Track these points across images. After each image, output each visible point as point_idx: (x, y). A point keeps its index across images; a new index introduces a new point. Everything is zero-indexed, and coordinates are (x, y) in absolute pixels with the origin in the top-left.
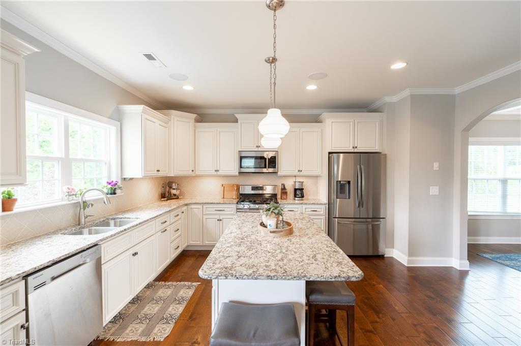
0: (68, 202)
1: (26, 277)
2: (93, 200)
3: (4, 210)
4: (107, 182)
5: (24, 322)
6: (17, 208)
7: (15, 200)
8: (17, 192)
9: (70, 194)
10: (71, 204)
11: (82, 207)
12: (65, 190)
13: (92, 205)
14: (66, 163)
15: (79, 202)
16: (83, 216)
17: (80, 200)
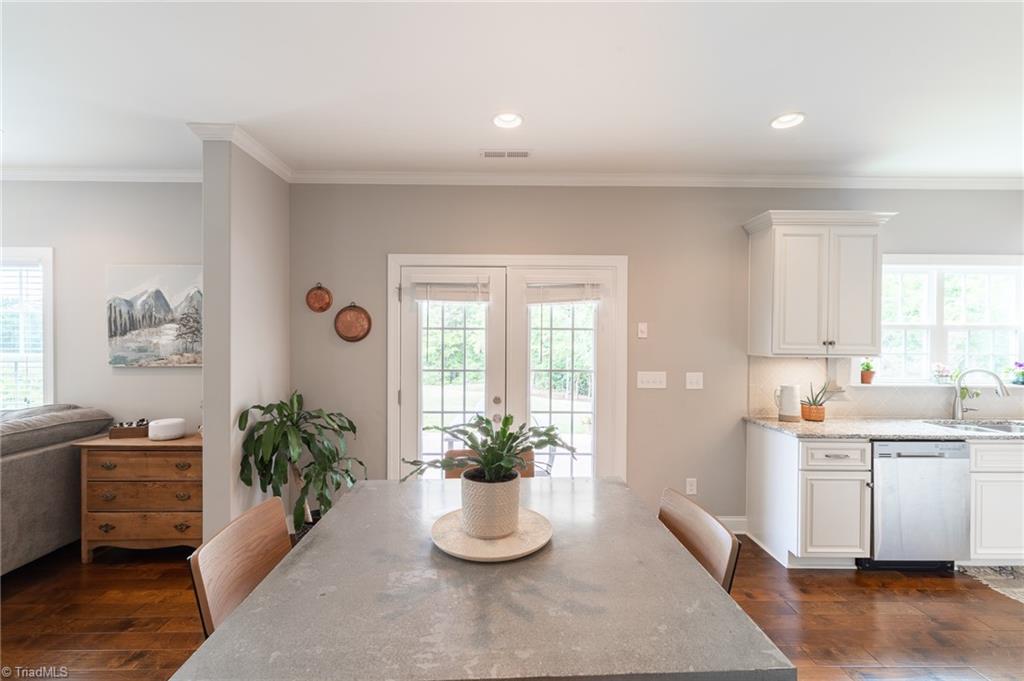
0: (937, 385)
1: (872, 441)
2: (983, 389)
3: (863, 382)
4: (1016, 363)
5: (869, 481)
6: (876, 381)
7: (873, 373)
8: (876, 365)
9: (941, 375)
10: (943, 388)
11: (959, 395)
12: (935, 368)
13: (978, 395)
14: (939, 334)
15: (954, 388)
16: (960, 410)
17: (956, 385)
